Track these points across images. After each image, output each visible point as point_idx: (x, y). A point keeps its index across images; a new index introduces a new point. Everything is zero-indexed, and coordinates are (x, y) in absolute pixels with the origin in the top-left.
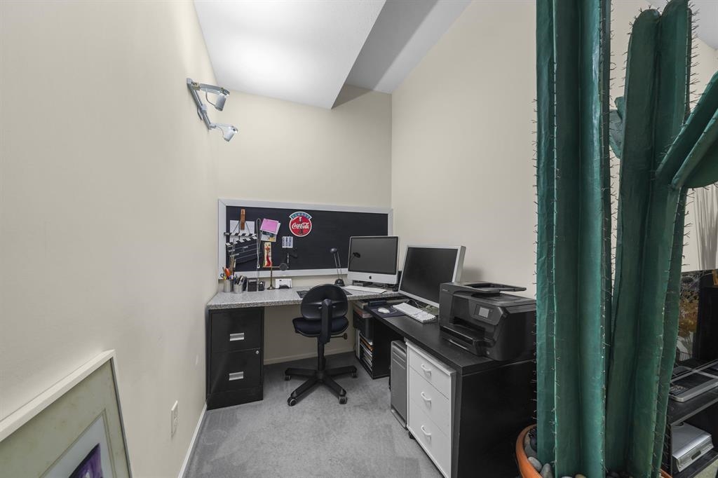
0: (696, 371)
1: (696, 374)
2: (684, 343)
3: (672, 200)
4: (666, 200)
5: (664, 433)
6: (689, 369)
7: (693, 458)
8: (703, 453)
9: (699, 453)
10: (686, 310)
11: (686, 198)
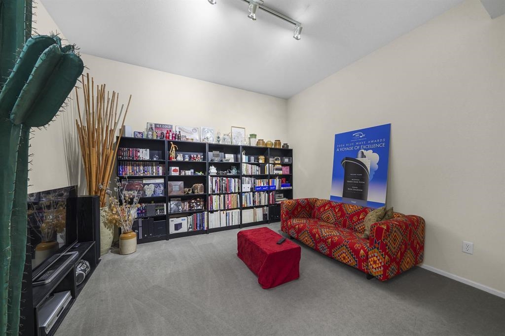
0: (63, 254)
1: (63, 256)
2: (61, 237)
3: (16, 134)
4: (10, 132)
5: (18, 331)
6: (59, 254)
7: (57, 316)
8: (65, 307)
9: (63, 308)
10: (61, 214)
11: (29, 134)
